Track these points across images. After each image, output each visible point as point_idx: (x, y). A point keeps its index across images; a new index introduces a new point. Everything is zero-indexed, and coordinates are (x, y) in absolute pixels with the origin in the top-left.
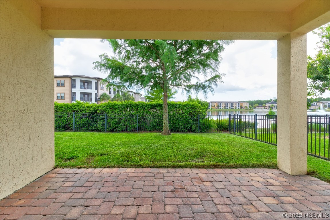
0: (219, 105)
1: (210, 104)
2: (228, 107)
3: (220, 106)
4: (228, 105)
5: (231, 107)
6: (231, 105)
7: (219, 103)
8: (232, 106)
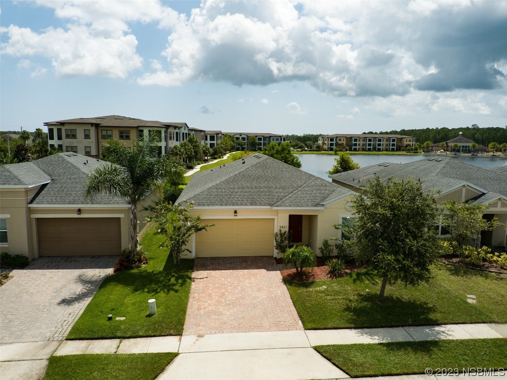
0: (353, 142)
1: (335, 140)
2: (371, 147)
3: (355, 145)
4: (372, 143)
5: (377, 147)
6: (377, 143)
7: (353, 139)
8: (379, 145)
